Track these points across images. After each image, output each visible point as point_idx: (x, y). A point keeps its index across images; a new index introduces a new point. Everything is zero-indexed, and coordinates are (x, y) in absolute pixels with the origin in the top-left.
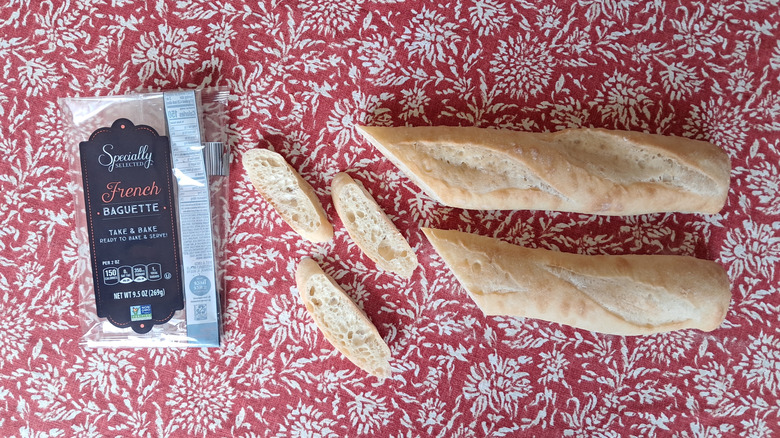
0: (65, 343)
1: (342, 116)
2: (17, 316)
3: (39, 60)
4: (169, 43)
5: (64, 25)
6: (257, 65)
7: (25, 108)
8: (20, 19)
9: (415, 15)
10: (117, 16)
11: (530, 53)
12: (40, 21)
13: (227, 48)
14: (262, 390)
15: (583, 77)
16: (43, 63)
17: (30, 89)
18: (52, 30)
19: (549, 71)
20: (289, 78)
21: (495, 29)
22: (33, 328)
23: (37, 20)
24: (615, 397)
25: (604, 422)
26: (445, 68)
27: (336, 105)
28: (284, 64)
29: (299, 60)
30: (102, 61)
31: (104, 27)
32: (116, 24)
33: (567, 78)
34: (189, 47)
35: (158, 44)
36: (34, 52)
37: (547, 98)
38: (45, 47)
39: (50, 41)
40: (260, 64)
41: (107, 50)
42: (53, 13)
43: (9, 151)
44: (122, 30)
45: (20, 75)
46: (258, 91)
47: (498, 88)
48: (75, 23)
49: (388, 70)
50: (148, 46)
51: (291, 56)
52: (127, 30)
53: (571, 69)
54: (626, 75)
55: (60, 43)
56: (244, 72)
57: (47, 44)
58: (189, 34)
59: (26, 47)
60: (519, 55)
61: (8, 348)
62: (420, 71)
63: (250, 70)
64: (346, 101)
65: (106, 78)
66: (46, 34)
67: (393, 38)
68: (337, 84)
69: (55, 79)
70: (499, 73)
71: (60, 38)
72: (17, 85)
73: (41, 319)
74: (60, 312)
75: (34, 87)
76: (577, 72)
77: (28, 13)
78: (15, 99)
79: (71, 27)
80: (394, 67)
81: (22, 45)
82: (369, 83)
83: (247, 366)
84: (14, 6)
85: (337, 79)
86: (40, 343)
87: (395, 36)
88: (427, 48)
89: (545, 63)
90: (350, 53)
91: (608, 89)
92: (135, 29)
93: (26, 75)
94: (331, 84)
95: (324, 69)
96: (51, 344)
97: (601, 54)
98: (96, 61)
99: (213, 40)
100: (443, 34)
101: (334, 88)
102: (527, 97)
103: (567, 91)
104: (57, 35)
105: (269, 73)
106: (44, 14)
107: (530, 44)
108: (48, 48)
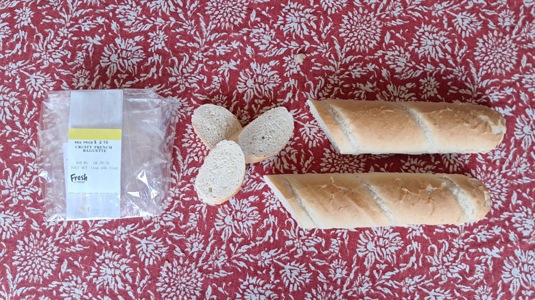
0: (82, 259)
1: (246, 81)
2: (47, 246)
3: (38, 73)
4: (124, 50)
5: (52, 48)
6: (185, 55)
7: (34, 106)
8: (22, 48)
9: (284, 7)
10: (86, 37)
11: (364, 21)
12: (36, 47)
13: (163, 47)
14: (221, 271)
15: (401, 31)
16: (42, 75)
17: (35, 93)
18: (44, 53)
19: (379, 30)
20: (207, 61)
21: (338, 9)
22: (59, 252)
23: (33, 47)
24: (461, 241)
25: (456, 258)
26: (310, 39)
27: (241, 74)
28: (203, 52)
29: (212, 48)
30: (81, 68)
31: (79, 45)
32: (87, 42)
33: (391, 33)
34: (137, 50)
35: (116, 51)
36: (34, 69)
37: (381, 48)
38: (42, 64)
39: (44, 60)
40: (186, 55)
41: (83, 60)
42: (44, 41)
43: (27, 136)
44: (91, 45)
45: (27, 85)
46: (188, 73)
47: (347, 47)
48: (59, 46)
49: (272, 46)
50: (110, 53)
51: (206, 46)
52: (94, 45)
53: (393, 28)
54: (430, 26)
55: (51, 60)
56: (177, 61)
57: (42, 62)
58: (136, 42)
59: (28, 66)
60: (357, 23)
61: (44, 269)
62: (293, 43)
63: (180, 60)
64: (247, 70)
65: (85, 78)
66: (41, 55)
67: (272, 24)
68: (239, 60)
69: (51, 84)
70: (346, 37)
71: (51, 57)
72: (26, 92)
73: (64, 245)
74: (76, 239)
75: (38, 92)
76: (397, 28)
77: (27, 44)
78: (26, 102)
79: (57, 48)
80: (275, 43)
81: (26, 65)
82: (261, 56)
83: (208, 256)
84: (16, 40)
85: (238, 56)
86: (66, 262)
87: (273, 23)
88: (296, 27)
89: (376, 26)
90: (245, 38)
91: (420, 36)
92: (100, 44)
93: (31, 84)
94: (236, 61)
95: (229, 51)
96: (73, 261)
97: (411, 14)
98: (77, 68)
99: (153, 43)
100: (304, 17)
101: (238, 63)
102: (367, 50)
103: (393, 42)
104: (48, 55)
105: (193, 59)
106: (38, 43)
107: (363, 15)
108: (43, 65)
